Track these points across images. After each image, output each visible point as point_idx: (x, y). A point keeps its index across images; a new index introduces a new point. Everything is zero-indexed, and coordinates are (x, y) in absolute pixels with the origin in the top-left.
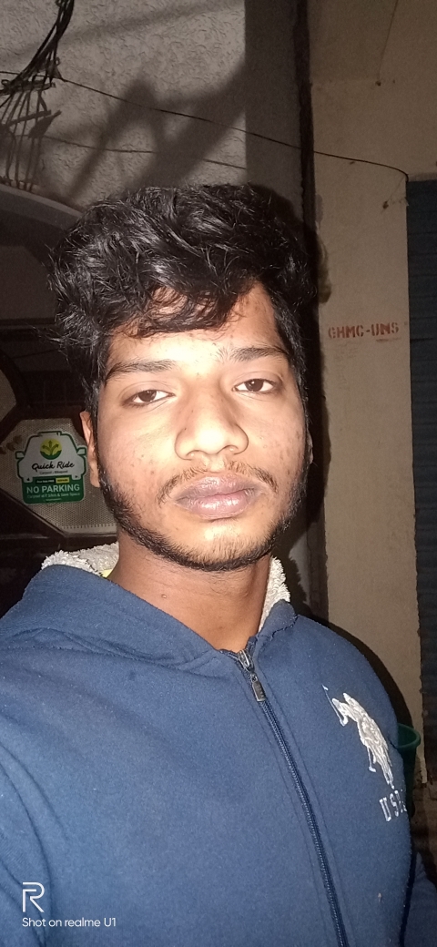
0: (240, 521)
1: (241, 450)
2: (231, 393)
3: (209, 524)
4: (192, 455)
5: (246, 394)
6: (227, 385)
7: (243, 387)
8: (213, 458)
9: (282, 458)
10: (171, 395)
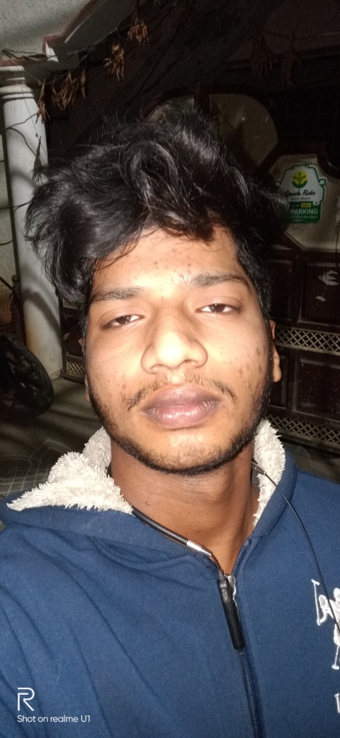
0: (201, 429)
1: (201, 364)
2: (195, 315)
3: (173, 433)
4: (156, 369)
5: (209, 315)
6: (191, 307)
7: (207, 309)
8: (175, 372)
9: (241, 372)
10: (141, 317)
